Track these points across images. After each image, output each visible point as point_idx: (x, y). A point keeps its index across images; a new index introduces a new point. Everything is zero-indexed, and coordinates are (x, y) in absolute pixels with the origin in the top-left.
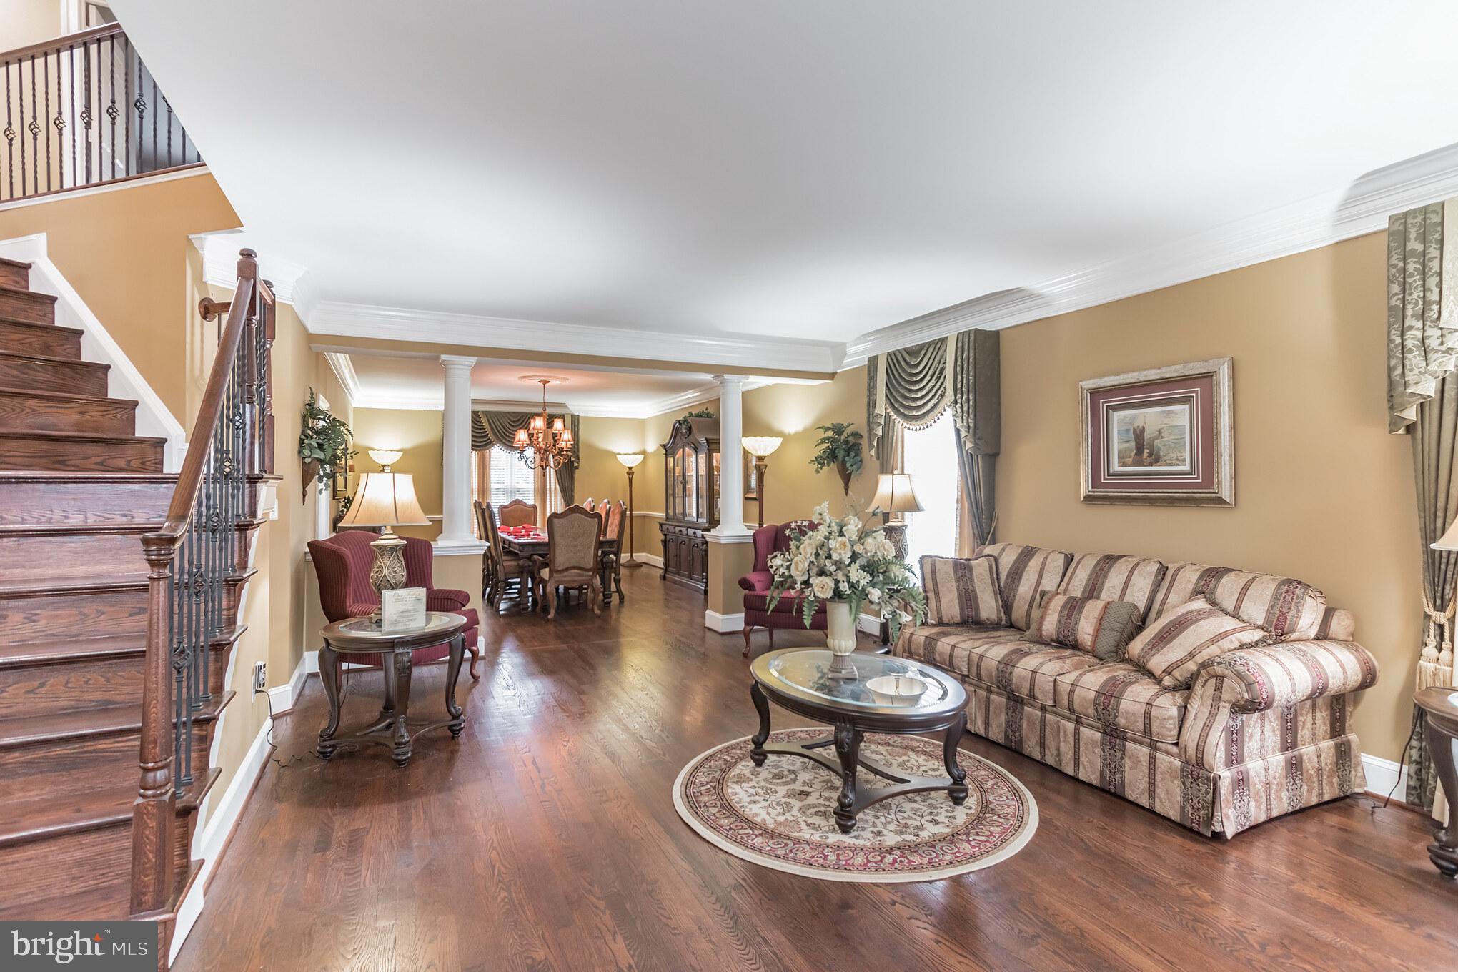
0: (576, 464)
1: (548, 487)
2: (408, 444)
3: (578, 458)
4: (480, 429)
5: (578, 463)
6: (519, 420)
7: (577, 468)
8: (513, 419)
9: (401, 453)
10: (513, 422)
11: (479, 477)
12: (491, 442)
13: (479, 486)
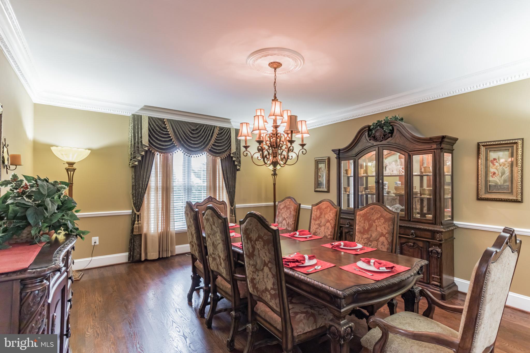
0: (238, 167)
1: (218, 185)
2: (97, 144)
3: (240, 162)
4: (165, 134)
5: (240, 167)
6: (197, 129)
7: (238, 170)
8: (193, 128)
9: (90, 151)
10: (193, 130)
11: (163, 176)
12: (174, 146)
13: (163, 183)
